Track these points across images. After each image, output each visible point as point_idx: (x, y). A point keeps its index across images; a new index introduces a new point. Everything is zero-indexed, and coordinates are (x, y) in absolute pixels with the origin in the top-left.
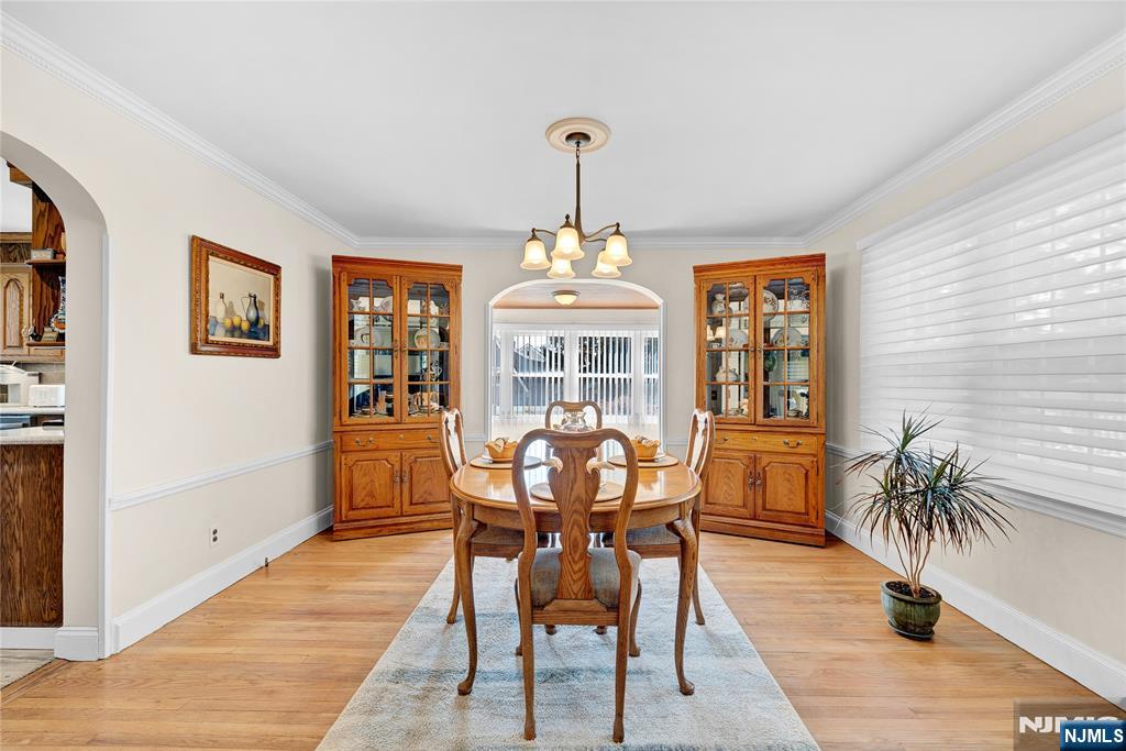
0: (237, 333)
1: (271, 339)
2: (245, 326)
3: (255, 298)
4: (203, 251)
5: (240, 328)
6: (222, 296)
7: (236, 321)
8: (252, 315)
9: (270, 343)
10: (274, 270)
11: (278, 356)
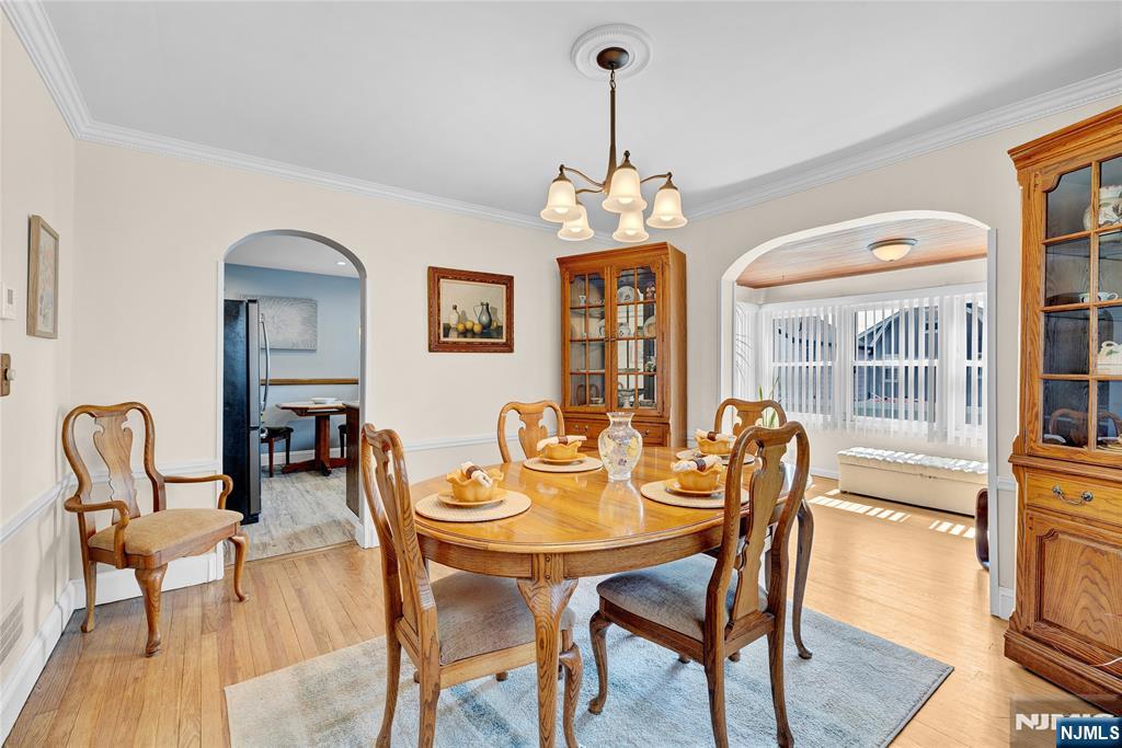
0: (469, 335)
1: (504, 337)
2: (477, 328)
3: (487, 305)
4: (437, 275)
5: (472, 330)
6: (455, 308)
7: (469, 325)
8: (485, 319)
9: (504, 340)
10: (508, 281)
11: (511, 351)
